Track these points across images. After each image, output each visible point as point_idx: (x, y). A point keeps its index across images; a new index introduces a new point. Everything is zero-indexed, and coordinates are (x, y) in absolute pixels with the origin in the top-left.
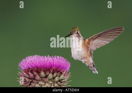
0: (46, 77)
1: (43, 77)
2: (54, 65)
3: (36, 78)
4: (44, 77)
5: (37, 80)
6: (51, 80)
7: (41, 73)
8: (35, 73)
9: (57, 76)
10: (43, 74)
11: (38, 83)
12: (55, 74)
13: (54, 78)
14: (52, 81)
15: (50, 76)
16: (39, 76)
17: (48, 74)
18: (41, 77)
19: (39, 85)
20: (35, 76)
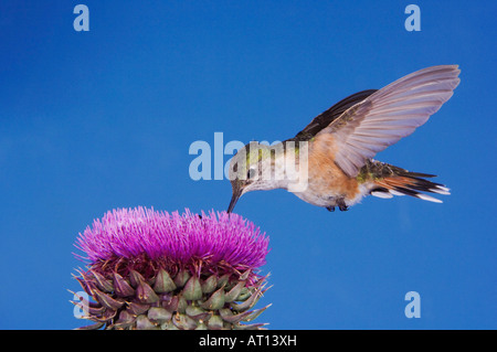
0: (179, 290)
1: (166, 290)
2: (208, 247)
3: (140, 293)
4: (169, 293)
5: (143, 303)
6: (196, 302)
7: (159, 276)
8: (137, 276)
9: (217, 289)
10: (164, 279)
11: (146, 314)
12: (211, 282)
13: (207, 296)
14: (198, 306)
15: (194, 288)
16: (153, 286)
17: (185, 279)
18: (160, 290)
19: (151, 320)
20: (135, 286)
